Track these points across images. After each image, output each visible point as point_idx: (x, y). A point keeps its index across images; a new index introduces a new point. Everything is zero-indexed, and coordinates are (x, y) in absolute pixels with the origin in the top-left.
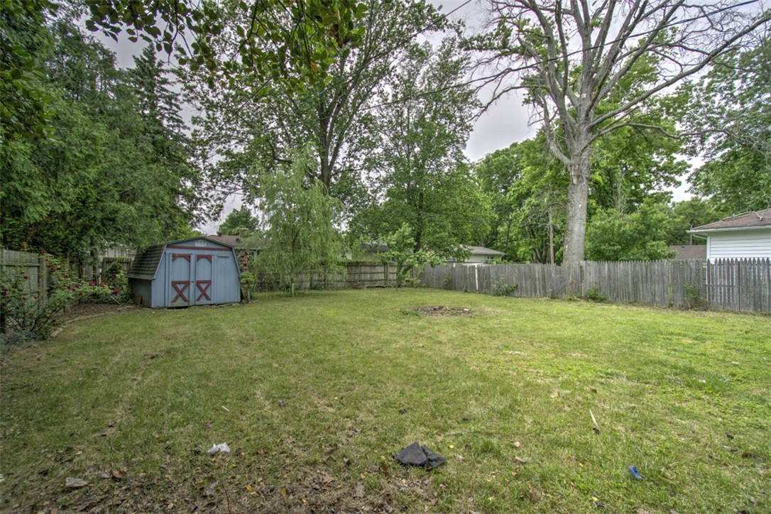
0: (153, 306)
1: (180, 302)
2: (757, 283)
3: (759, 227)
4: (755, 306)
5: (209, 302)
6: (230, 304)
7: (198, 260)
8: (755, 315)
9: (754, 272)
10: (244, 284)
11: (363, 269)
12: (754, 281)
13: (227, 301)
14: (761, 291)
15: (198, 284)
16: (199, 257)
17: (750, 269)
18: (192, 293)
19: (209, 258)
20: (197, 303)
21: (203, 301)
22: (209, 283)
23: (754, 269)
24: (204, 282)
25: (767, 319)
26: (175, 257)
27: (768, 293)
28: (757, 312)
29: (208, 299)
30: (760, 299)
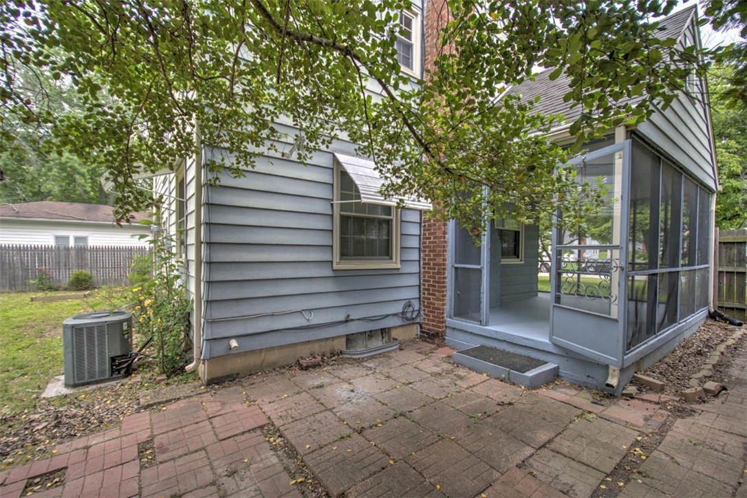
2: (12, 265)
3: (15, 218)
4: (10, 285)
8: (9, 293)
9: (9, 256)
12: (9, 264)
14: (14, 272)
17: (5, 253)
23: (9, 254)
25: (19, 294)
27: (20, 274)
28: (12, 289)
30: (14, 280)
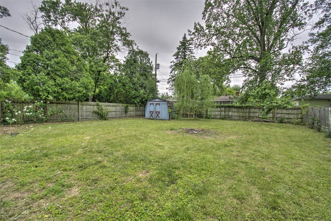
0: (146, 118)
1: (151, 118)
5: (159, 118)
6: (165, 120)
7: (156, 105)
10: (170, 114)
11: (252, 110)
13: (165, 119)
15: (156, 112)
16: (156, 104)
18: (154, 115)
19: (159, 104)
20: (156, 118)
21: (158, 118)
22: (159, 112)
24: (158, 112)
26: (151, 104)
29: (159, 117)
